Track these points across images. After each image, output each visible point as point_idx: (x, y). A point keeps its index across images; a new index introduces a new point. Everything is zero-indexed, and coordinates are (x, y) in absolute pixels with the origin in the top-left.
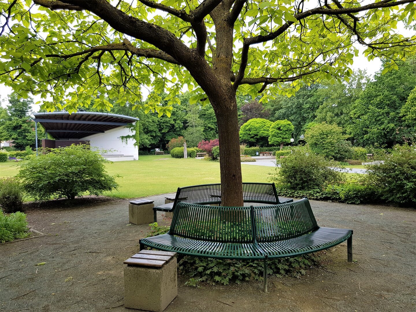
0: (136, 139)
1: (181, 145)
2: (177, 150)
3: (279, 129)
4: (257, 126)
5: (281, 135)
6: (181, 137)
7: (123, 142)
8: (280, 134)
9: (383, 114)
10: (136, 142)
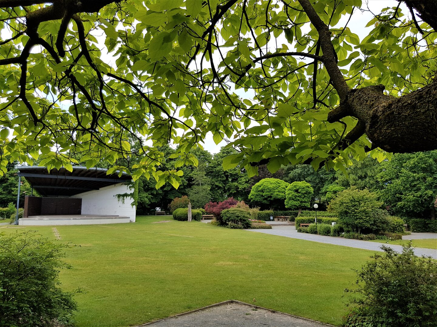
0: (134, 198)
1: (185, 206)
2: (180, 211)
3: (297, 191)
4: (271, 186)
5: (299, 198)
6: (185, 196)
7: (119, 200)
8: (298, 196)
9: (418, 179)
10: (134, 202)
